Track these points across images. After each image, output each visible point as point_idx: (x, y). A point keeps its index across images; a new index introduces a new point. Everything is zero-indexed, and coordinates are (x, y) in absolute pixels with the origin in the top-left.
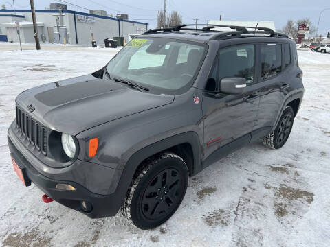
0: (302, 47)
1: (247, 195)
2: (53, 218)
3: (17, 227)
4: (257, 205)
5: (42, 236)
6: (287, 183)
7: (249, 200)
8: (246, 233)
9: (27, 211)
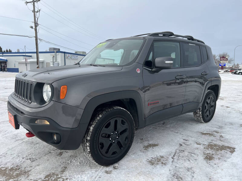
0: (224, 72)
1: (182, 148)
2: (33, 159)
3: (6, 164)
4: (190, 154)
5: (23, 169)
6: (213, 142)
7: (184, 151)
8: (181, 170)
9: (15, 155)
